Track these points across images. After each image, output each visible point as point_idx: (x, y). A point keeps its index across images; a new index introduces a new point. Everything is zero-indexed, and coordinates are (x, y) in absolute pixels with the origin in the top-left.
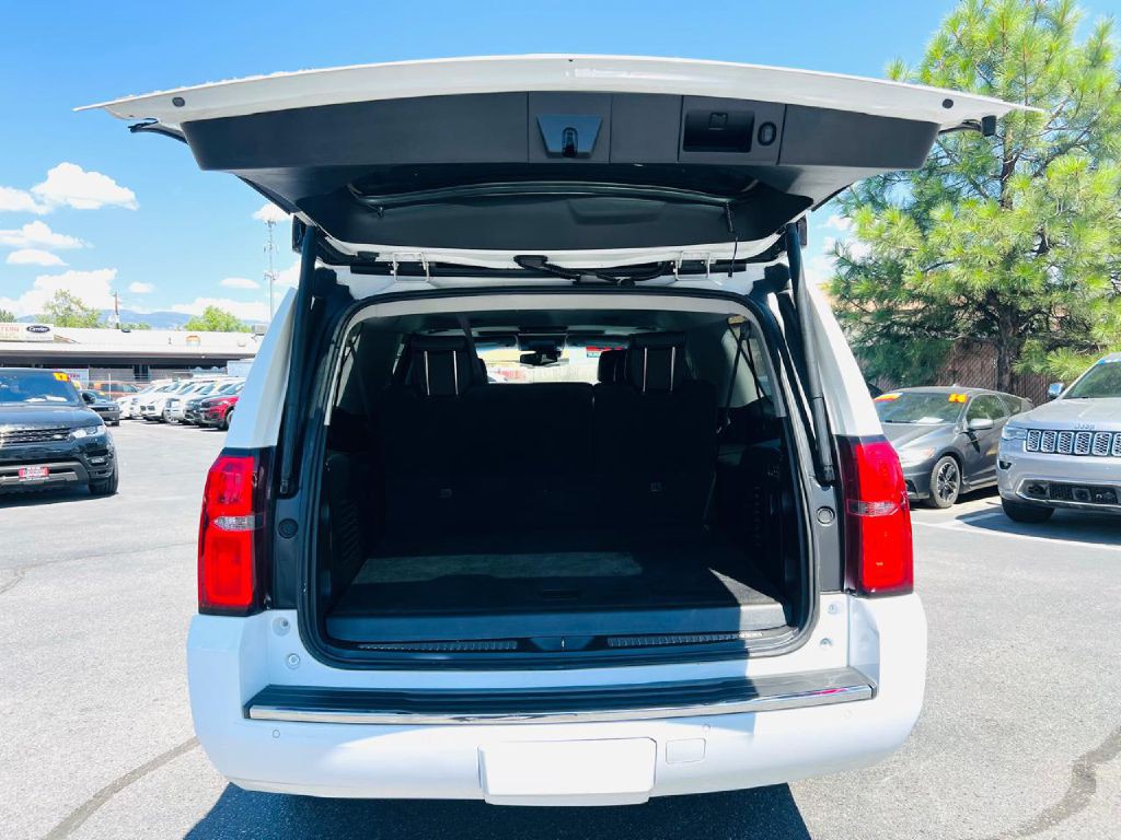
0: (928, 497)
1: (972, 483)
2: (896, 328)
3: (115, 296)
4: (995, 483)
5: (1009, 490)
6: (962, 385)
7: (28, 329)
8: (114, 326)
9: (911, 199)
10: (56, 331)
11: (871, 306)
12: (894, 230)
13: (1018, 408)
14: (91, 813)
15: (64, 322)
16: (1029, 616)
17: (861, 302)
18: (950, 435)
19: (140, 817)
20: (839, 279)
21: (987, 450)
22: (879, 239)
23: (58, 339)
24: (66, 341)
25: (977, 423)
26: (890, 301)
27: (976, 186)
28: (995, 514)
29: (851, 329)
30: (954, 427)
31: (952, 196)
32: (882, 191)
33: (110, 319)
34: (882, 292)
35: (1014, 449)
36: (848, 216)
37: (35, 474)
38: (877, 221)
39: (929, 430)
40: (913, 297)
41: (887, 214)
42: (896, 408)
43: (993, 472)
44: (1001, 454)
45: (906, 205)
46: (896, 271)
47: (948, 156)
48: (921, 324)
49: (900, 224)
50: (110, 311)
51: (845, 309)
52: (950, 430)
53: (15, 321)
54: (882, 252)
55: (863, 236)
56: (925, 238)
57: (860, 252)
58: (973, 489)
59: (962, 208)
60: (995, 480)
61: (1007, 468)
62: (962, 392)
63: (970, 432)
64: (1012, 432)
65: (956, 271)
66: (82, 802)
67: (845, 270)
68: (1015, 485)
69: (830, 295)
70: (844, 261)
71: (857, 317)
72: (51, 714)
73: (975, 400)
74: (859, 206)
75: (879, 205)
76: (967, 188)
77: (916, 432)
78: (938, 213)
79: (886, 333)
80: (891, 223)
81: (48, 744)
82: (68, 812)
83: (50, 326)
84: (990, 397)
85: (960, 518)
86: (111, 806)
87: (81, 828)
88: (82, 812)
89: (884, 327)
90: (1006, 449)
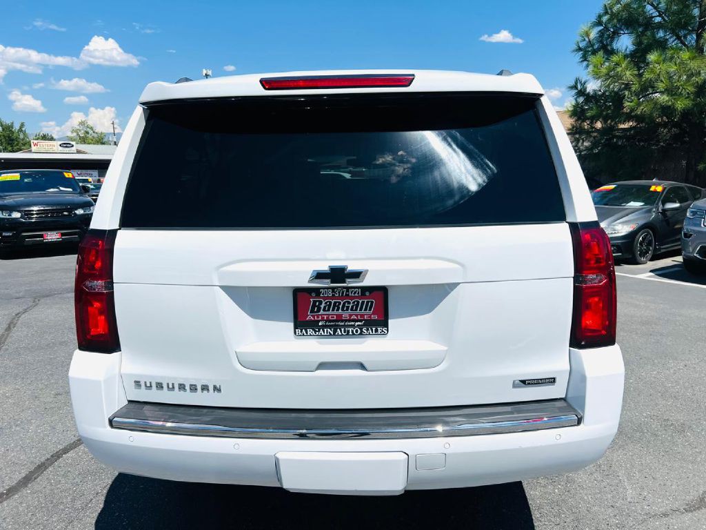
0: (630, 256)
1: (662, 247)
2: (615, 140)
3: (113, 124)
4: (680, 247)
5: (689, 253)
6: (659, 179)
7: (60, 145)
8: (112, 143)
9: (631, 48)
10: (77, 146)
11: (599, 125)
12: (619, 69)
13: (699, 196)
14: (46, 468)
15: (83, 140)
16: (698, 343)
17: (592, 123)
18: (650, 214)
19: (77, 473)
20: (576, 106)
21: (675, 225)
22: (608, 76)
23: (79, 152)
24: (84, 153)
25: (670, 206)
26: (612, 121)
27: (679, 38)
28: (676, 269)
29: (583, 141)
30: (652, 209)
31: (662, 45)
32: (612, 42)
33: (110, 139)
34: (607, 114)
35: (696, 225)
36: (585, 60)
37: (52, 236)
38: (607, 64)
39: (635, 210)
40: (629, 117)
41: (615, 58)
42: (612, 196)
43: (679, 240)
44: (685, 227)
45: (628, 52)
46: (618, 99)
47: (660, 16)
48: (633, 137)
49: (623, 66)
50: (110, 133)
51: (580, 127)
52: (649, 211)
53: (55, 140)
54: (609, 85)
55: (597, 76)
56: (640, 75)
57: (593, 86)
58: (663, 251)
59: (669, 53)
60: (680, 245)
61: (689, 237)
62: (659, 185)
63: (664, 211)
64: (694, 213)
65: (663, 98)
66: (43, 460)
67: (581, 100)
68: (694, 250)
69: (571, 116)
70: (582, 93)
71: (588, 133)
72: (36, 397)
73: (669, 189)
74: (594, 52)
75: (609, 52)
76: (672, 40)
77: (627, 212)
78: (652, 57)
79: (608, 144)
80: (618, 64)
81: (30, 418)
82: (32, 468)
83: (73, 143)
84: (679, 187)
85: (651, 271)
86: (60, 463)
87: (38, 479)
88: (42, 467)
89: (606, 140)
90: (689, 224)
